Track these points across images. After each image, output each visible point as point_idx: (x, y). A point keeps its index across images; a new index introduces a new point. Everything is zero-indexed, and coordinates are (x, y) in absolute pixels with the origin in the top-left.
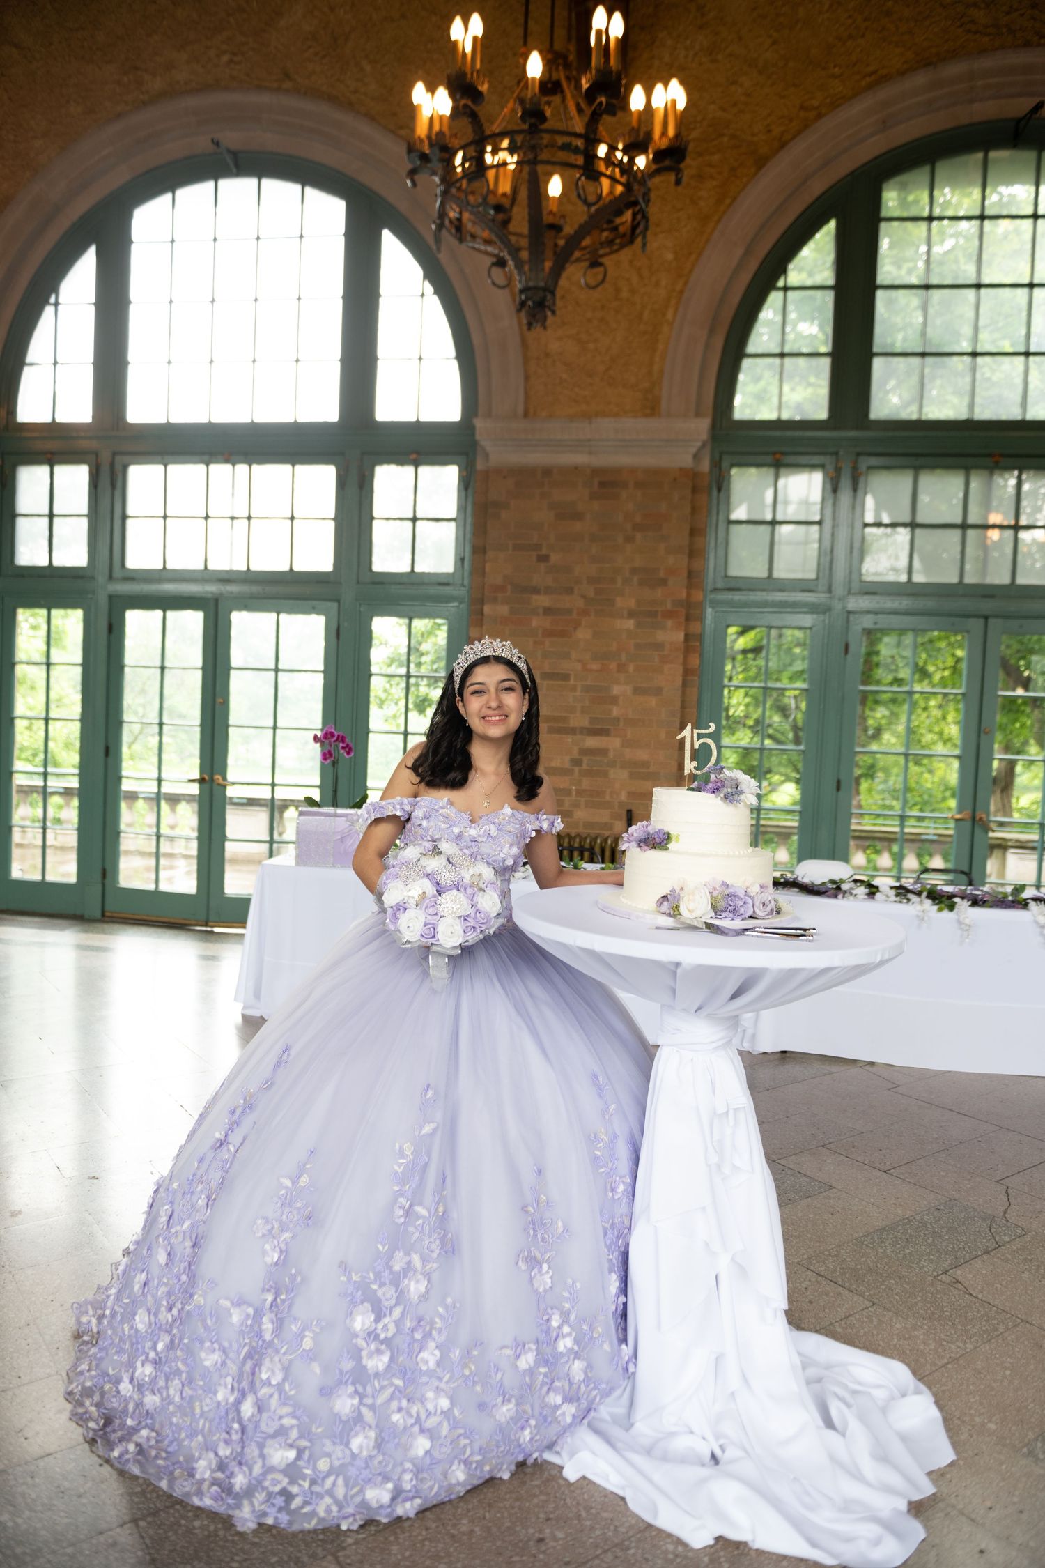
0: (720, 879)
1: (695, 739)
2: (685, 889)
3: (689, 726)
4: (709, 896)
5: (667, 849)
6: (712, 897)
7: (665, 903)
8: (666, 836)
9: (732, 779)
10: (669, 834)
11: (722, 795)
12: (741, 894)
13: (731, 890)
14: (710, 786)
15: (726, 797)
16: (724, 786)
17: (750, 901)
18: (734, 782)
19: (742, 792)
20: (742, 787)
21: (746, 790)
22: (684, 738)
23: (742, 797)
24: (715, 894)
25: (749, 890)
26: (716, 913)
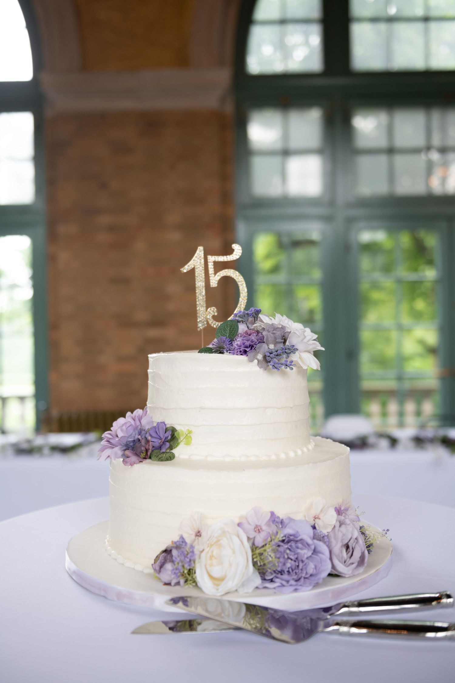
0: (267, 509)
1: (211, 270)
2: (203, 534)
3: (200, 251)
4: (247, 545)
5: (171, 458)
6: (254, 548)
7: (169, 566)
8: (169, 434)
9: (274, 328)
10: (173, 430)
11: (260, 357)
12: (306, 534)
13: (288, 531)
14: (238, 342)
15: (266, 360)
16: (262, 341)
17: (323, 547)
18: (278, 333)
19: (293, 350)
20: (292, 341)
21: (299, 346)
22: (193, 271)
23: (294, 357)
24: (259, 541)
25: (319, 524)
26: (264, 579)
